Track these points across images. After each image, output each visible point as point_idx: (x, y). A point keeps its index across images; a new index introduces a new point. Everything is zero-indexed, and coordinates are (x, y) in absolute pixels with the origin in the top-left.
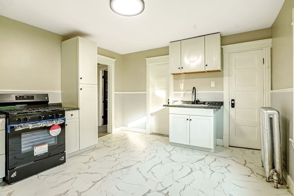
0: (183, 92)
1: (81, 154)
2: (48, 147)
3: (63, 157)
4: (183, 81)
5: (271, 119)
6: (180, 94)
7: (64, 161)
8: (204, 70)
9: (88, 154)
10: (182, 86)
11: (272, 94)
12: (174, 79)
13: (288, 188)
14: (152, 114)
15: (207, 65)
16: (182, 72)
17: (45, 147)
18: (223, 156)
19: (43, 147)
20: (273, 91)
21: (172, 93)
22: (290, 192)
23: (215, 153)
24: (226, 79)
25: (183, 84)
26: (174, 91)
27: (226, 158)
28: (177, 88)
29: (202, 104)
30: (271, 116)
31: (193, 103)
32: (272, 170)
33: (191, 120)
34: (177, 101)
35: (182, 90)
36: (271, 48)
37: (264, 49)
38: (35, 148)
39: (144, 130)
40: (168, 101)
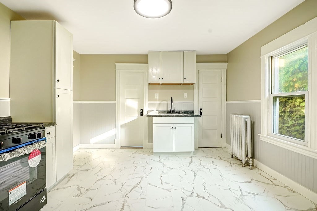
0: (158, 102)
1: (55, 188)
2: (27, 186)
3: (44, 197)
4: (158, 91)
5: (246, 121)
6: (155, 104)
7: (45, 202)
8: (182, 82)
9: (66, 186)
10: (157, 96)
11: (227, 104)
12: (149, 89)
13: (256, 167)
14: (122, 126)
15: (185, 78)
16: (162, 82)
17: (23, 188)
18: (202, 156)
19: (21, 187)
20: (228, 102)
21: (147, 102)
22: (259, 169)
23: (195, 155)
24: (196, 91)
25: (158, 94)
26: (148, 101)
27: (205, 157)
28: (151, 98)
29: (177, 113)
30: (246, 120)
31: (169, 112)
32: (246, 158)
33: (175, 128)
34: (151, 111)
35: (157, 100)
36: (227, 70)
37: (222, 70)
38: (9, 193)
39: (113, 144)
40: (140, 111)
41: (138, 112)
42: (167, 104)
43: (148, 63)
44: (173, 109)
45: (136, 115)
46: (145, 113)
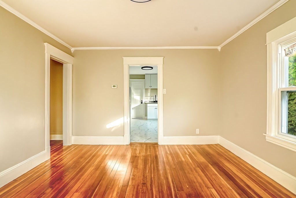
10: (149, 94)
16: (151, 88)
26: (145, 97)
35: (149, 96)
40: (141, 102)
41: (140, 102)
42: (154, 98)
43: (145, 79)
44: (156, 100)
45: (139, 103)
46: (143, 102)
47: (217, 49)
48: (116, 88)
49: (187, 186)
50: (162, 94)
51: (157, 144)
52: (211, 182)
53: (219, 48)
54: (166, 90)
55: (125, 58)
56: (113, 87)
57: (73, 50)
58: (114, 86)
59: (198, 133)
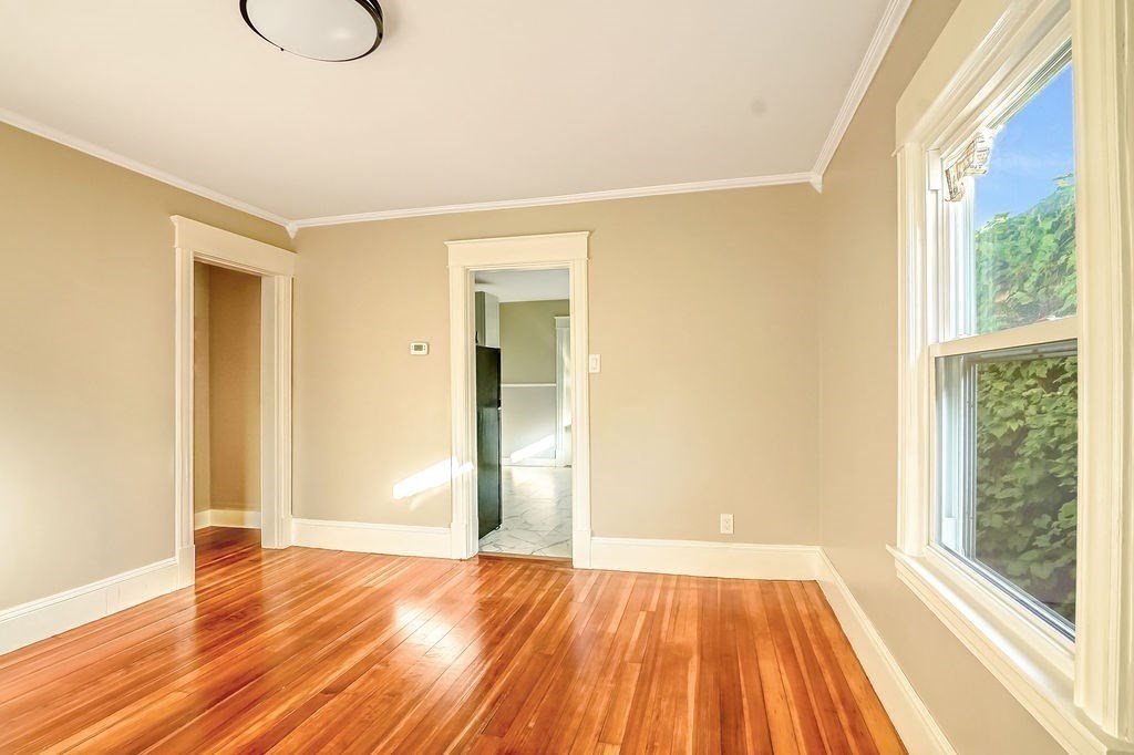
47: (807, 186)
48: (424, 352)
49: (531, 725)
50: (585, 376)
51: (568, 563)
52: (637, 723)
53: (815, 179)
54: (598, 356)
55: (452, 246)
56: (413, 352)
57: (292, 228)
58: (418, 348)
59: (727, 532)
